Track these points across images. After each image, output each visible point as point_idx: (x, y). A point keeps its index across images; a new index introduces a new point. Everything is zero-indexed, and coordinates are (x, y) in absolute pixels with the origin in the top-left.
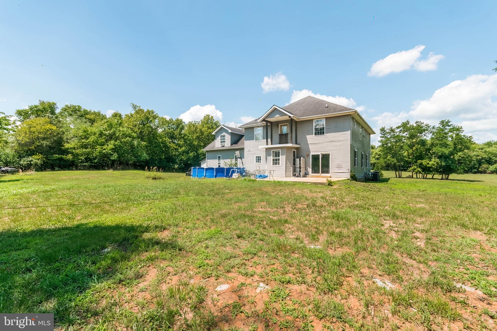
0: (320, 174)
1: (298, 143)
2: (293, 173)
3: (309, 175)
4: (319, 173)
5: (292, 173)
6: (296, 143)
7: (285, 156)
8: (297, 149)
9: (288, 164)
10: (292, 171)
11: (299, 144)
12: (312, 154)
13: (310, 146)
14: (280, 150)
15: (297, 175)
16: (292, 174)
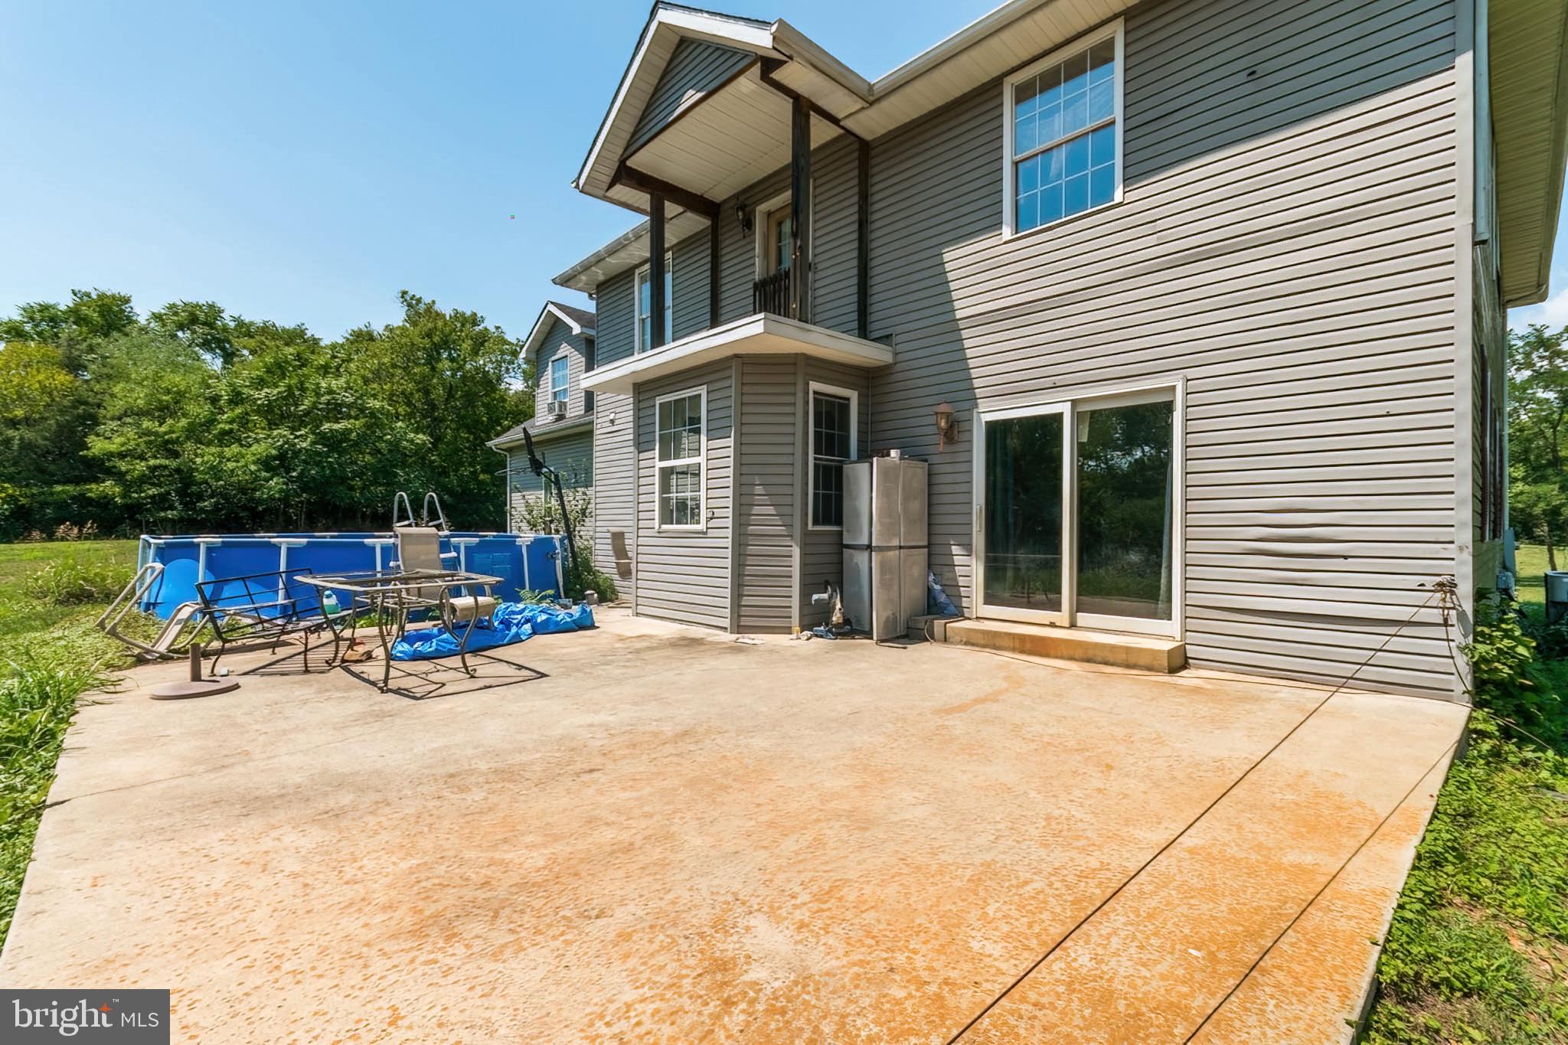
0: (1062, 617)
1: (876, 327)
2: (805, 595)
3: (959, 614)
4: (1056, 606)
5: (796, 591)
6: (863, 331)
7: (730, 442)
8: (868, 378)
9: (764, 510)
10: (796, 581)
11: (885, 339)
12: (990, 412)
13: (976, 346)
14: (703, 391)
15: (837, 617)
16: (795, 602)
